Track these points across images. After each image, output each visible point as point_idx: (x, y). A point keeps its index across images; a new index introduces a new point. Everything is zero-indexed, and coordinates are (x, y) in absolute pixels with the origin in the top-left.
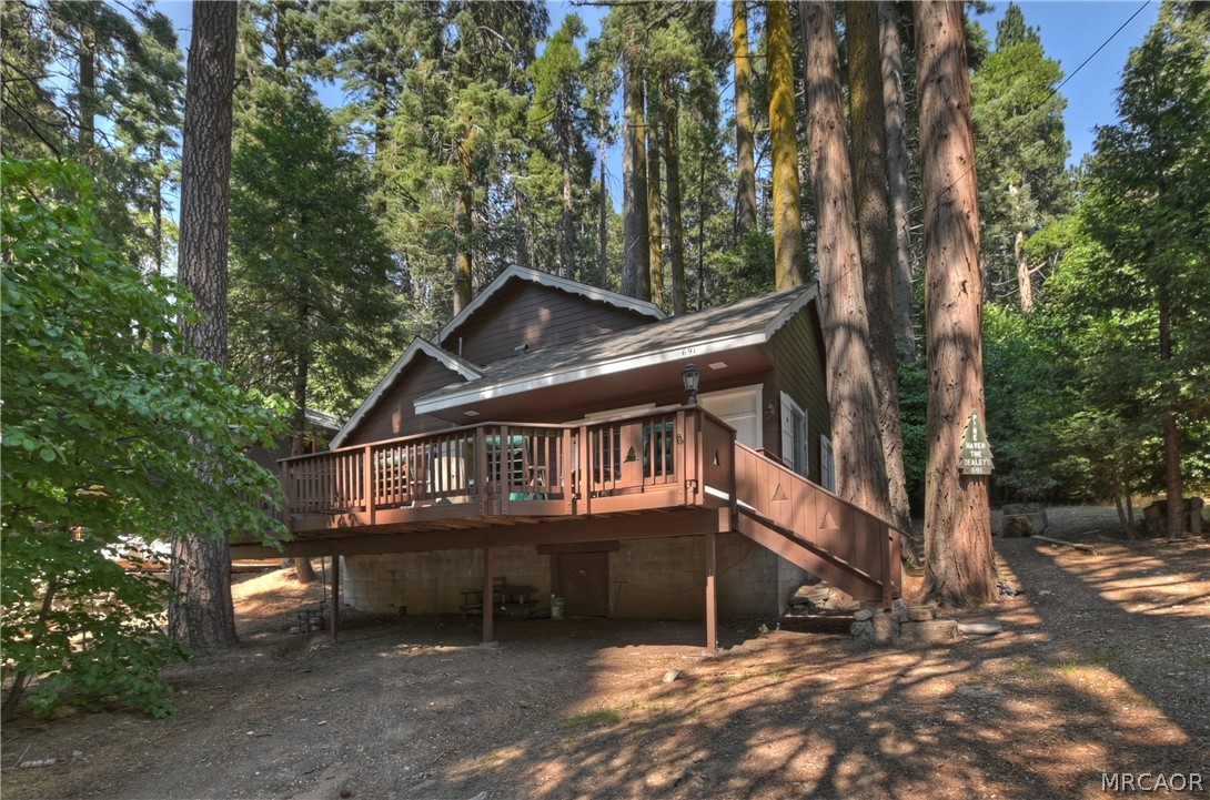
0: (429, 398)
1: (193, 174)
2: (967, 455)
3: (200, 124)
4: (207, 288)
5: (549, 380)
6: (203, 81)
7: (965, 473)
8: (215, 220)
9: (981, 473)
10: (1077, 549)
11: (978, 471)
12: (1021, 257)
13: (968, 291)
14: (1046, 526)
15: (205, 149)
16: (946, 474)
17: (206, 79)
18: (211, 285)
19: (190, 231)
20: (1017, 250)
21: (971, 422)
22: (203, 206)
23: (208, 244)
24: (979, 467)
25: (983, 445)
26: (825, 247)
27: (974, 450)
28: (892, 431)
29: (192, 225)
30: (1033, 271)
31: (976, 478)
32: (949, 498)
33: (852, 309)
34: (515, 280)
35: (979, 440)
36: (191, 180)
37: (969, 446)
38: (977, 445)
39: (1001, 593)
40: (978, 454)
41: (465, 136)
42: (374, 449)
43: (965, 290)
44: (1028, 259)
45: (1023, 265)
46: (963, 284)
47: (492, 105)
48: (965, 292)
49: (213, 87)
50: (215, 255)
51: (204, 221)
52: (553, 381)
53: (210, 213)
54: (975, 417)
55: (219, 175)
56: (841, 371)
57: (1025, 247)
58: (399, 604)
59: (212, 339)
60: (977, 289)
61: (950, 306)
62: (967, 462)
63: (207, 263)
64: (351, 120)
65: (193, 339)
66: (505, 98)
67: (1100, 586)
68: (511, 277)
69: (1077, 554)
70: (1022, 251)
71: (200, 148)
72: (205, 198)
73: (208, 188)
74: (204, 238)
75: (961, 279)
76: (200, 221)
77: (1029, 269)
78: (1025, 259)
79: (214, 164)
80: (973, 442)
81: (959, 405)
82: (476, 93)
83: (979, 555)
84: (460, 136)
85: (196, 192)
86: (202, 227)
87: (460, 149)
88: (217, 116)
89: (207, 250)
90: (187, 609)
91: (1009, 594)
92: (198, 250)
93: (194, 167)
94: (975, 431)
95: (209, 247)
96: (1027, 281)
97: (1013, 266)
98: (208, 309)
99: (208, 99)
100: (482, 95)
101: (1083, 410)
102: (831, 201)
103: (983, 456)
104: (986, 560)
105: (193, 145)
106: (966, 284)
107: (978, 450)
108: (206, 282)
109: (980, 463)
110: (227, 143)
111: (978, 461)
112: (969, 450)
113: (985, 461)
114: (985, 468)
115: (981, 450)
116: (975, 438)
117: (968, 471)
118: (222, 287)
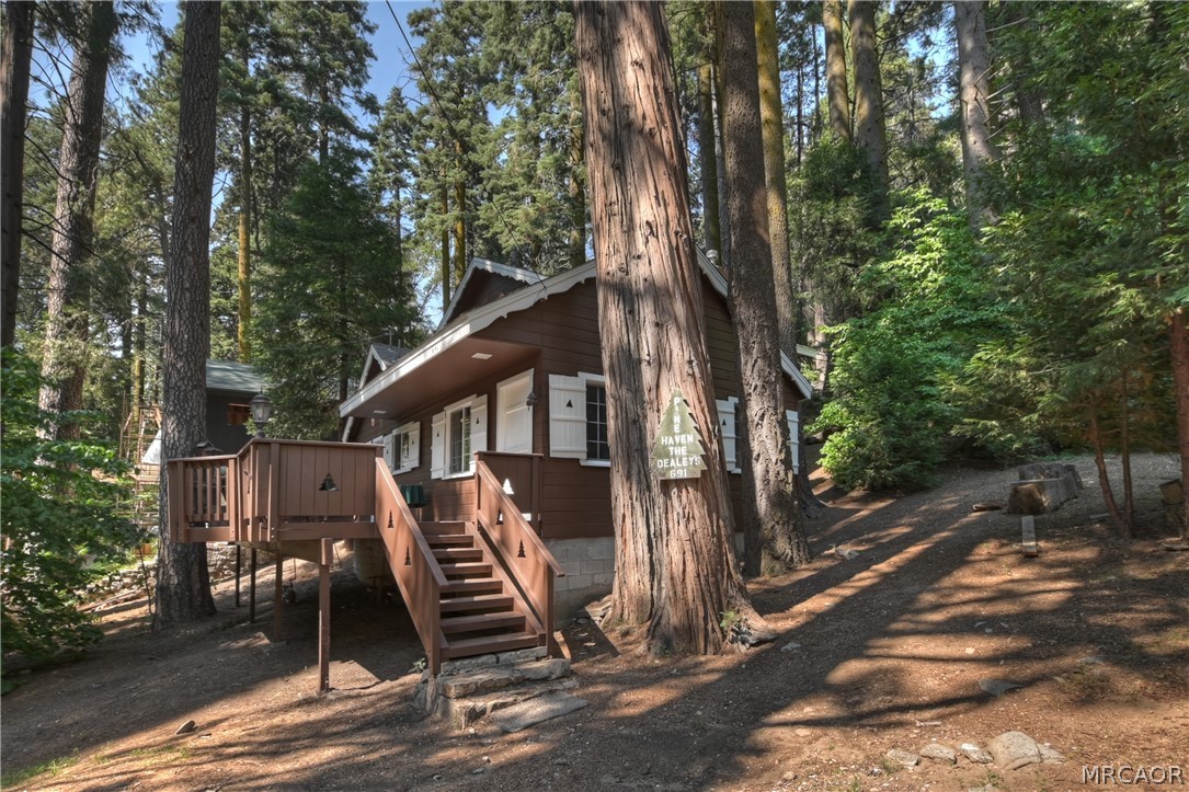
2: (663, 453)
3: (177, 214)
4: (180, 340)
6: (180, 180)
7: (660, 477)
8: (187, 285)
9: (685, 476)
11: (682, 474)
17: (182, 177)
18: (183, 336)
19: (169, 298)
21: (671, 408)
22: (175, 278)
24: (682, 468)
25: (690, 438)
27: (675, 445)
31: (680, 483)
35: (684, 431)
37: (666, 440)
38: (682, 439)
40: (681, 450)
46: (649, 224)
48: (654, 236)
50: (187, 313)
53: (183, 282)
54: (678, 400)
59: (184, 379)
61: (638, 256)
62: (663, 464)
63: (180, 321)
68: (474, 269)
71: (176, 232)
72: (179, 271)
73: (181, 263)
74: (178, 302)
76: (176, 289)
79: (186, 242)
80: (673, 435)
81: (658, 387)
83: (689, 587)
85: (173, 268)
86: (176, 293)
88: (189, 204)
89: (179, 311)
91: (743, 642)
92: (173, 313)
94: (677, 419)
95: (182, 308)
98: (180, 356)
99: (182, 193)
103: (689, 453)
106: (653, 225)
107: (680, 445)
108: (179, 336)
109: (685, 463)
110: (199, 222)
111: (680, 460)
112: (665, 447)
113: (691, 459)
114: (692, 468)
115: (687, 445)
116: (677, 429)
117: (664, 475)
118: (193, 337)
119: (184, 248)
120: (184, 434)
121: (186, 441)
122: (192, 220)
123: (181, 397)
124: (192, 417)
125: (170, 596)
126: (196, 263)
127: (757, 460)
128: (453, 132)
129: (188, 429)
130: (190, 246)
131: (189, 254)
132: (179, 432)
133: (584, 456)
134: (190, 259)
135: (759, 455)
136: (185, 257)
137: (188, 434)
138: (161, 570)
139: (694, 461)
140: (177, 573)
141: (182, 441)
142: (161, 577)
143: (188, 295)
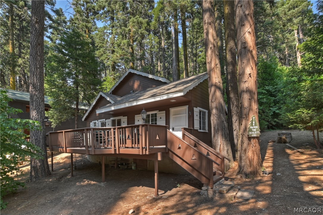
0: (100, 109)
1: (32, 55)
2: (251, 130)
3: (33, 41)
4: (36, 85)
5: (127, 105)
6: (34, 30)
7: (249, 136)
8: (38, 66)
9: (256, 136)
10: (298, 152)
11: (255, 135)
12: (298, 50)
13: (252, 77)
14: (291, 140)
15: (35, 48)
16: (244, 136)
17: (35, 29)
18: (38, 84)
19: (31, 70)
20: (296, 48)
21: (253, 119)
22: (34, 63)
23: (36, 73)
24: (255, 134)
25: (257, 127)
26: (208, 62)
27: (253, 129)
28: (236, 115)
29: (32, 69)
30: (301, 54)
31: (254, 138)
32: (245, 143)
33: (216, 82)
34: (130, 73)
35: (255, 125)
36: (31, 57)
37: (251, 127)
38: (255, 127)
39: (263, 174)
40: (255, 130)
41: (131, 31)
42: (65, 132)
43: (250, 76)
44: (300, 51)
45: (298, 53)
46: (250, 74)
47: (138, 23)
48: (251, 77)
49: (36, 31)
50: (39, 76)
51: (35, 68)
52: (128, 105)
53: (36, 65)
54: (254, 118)
55: (39, 54)
56: (213, 101)
57: (299, 47)
58: (99, 161)
59: (38, 98)
60: (255, 76)
61: (245, 82)
62: (250, 133)
63: (36, 78)
64: (104, 30)
65: (33, 99)
66: (141, 20)
67: (300, 172)
68: (129, 72)
69: (298, 153)
70: (298, 49)
71: (33, 48)
72: (35, 61)
73: (36, 58)
74: (35, 72)
75: (249, 73)
76: (34, 67)
77: (300, 54)
78: (299, 51)
79: (37, 52)
80: (253, 126)
81: (248, 114)
82: (133, 20)
83: (255, 162)
84: (129, 32)
85: (32, 60)
87: (130, 35)
88: (38, 39)
89: (36, 75)
90: (34, 168)
91: (266, 174)
92: (33, 75)
93: (32, 53)
94: (254, 122)
95: (37, 74)
96: (300, 57)
97: (296, 52)
98: (37, 90)
99: (35, 35)
100: (135, 20)
101: (300, 109)
102: (210, 48)
103: (257, 131)
104: (257, 164)
105: (32, 47)
106: (251, 74)
107: (255, 129)
108: (36, 83)
109: (255, 133)
110: (41, 45)
111: (255, 132)
112: (251, 129)
113: (257, 132)
114: (257, 134)
115: (256, 129)
116: (254, 125)
117: (251, 136)
118: (41, 84)
119: (36, 53)
120: (39, 117)
121: (40, 119)
122: (39, 44)
123: (38, 104)
124: (42, 111)
125: (38, 169)
126: (41, 59)
127: (235, 131)
128: (86, 27)
129: (41, 115)
130: (39, 53)
131: (39, 56)
132: (38, 116)
133: (199, 129)
134: (39, 58)
135: (235, 130)
136: (37, 57)
137: (41, 117)
138: (33, 161)
139: (258, 133)
140: (40, 162)
141: (39, 119)
142: (33, 164)
143: (39, 70)
